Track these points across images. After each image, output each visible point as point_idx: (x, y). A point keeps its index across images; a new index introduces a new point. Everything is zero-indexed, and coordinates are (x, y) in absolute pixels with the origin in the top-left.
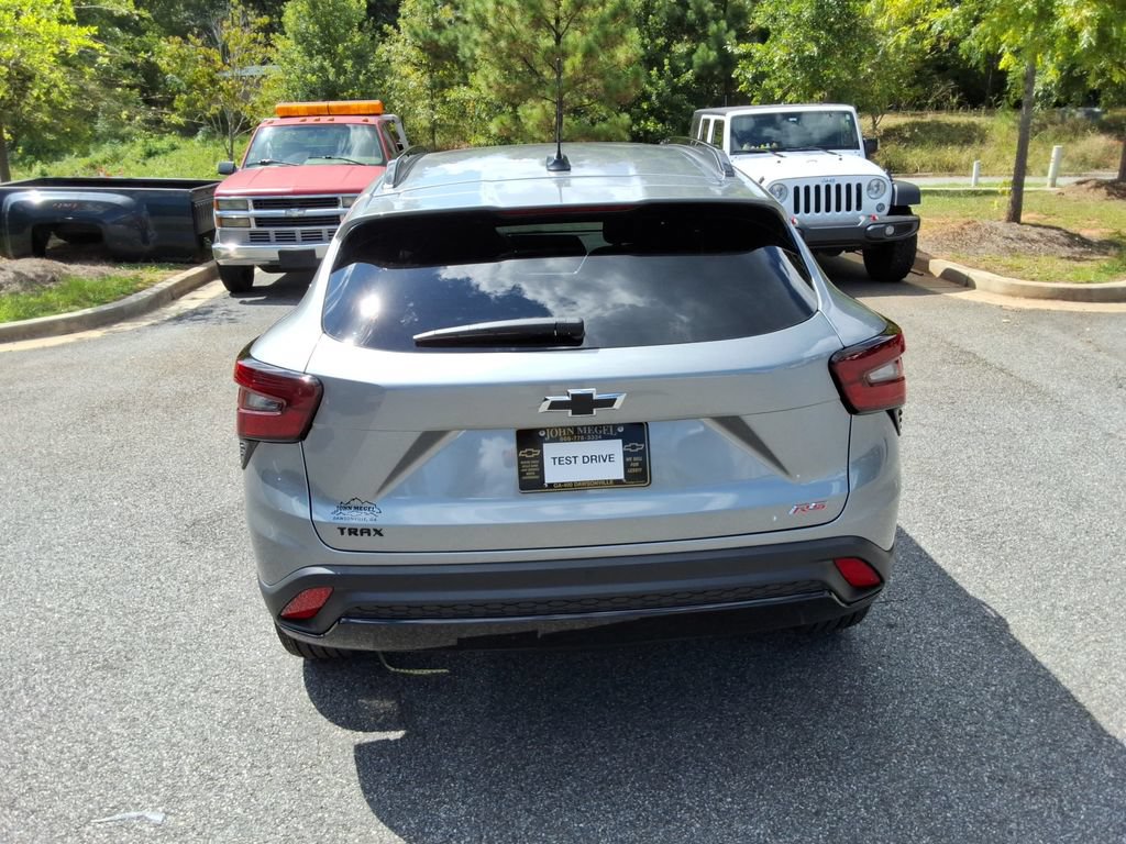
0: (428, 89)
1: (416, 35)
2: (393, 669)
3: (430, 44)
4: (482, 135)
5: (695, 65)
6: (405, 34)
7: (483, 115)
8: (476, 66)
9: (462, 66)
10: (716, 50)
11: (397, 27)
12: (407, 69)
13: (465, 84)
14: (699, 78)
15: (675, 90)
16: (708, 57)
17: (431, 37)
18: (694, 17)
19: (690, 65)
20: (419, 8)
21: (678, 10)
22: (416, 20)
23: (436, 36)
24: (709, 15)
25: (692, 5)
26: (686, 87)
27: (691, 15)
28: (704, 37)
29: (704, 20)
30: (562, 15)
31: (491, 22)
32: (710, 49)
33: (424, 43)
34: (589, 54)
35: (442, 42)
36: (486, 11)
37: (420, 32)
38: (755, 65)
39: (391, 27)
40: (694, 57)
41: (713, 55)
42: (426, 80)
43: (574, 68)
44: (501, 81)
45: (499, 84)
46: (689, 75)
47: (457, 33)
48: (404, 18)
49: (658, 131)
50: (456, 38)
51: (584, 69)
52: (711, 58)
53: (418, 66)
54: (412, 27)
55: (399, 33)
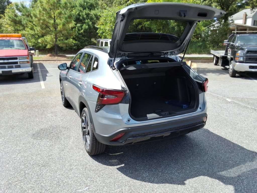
0: (13, 31)
1: (10, 17)
2: (111, 154)
3: (14, 20)
4: (30, 42)
5: (83, 29)
6: (7, 17)
7: (30, 38)
8: (27, 26)
9: (23, 26)
10: (88, 26)
11: (4, 15)
12: (7, 26)
13: (24, 30)
14: (84, 32)
15: (79, 34)
16: (86, 27)
17: (14, 18)
18: (82, 18)
19: (82, 29)
20: (11, 11)
21: (78, 16)
22: (10, 14)
23: (15, 18)
24: (85, 18)
25: (81, 16)
26: (81, 34)
27: (81, 18)
28: (85, 23)
29: (84, 19)
30: (55, 15)
31: (38, 16)
32: (86, 25)
33: (12, 19)
34: (64, 25)
35: (17, 19)
36: (36, 13)
37: (11, 17)
38: (102, 30)
39: (3, 15)
40: (83, 27)
41: (87, 27)
42: (13, 29)
43: (60, 28)
44: (41, 30)
45: (40, 31)
46: (82, 31)
47: (22, 18)
48: (6, 13)
49: (76, 43)
50: (21, 19)
51: (63, 28)
52: (87, 28)
53: (10, 25)
54: (9, 15)
55: (5, 17)
